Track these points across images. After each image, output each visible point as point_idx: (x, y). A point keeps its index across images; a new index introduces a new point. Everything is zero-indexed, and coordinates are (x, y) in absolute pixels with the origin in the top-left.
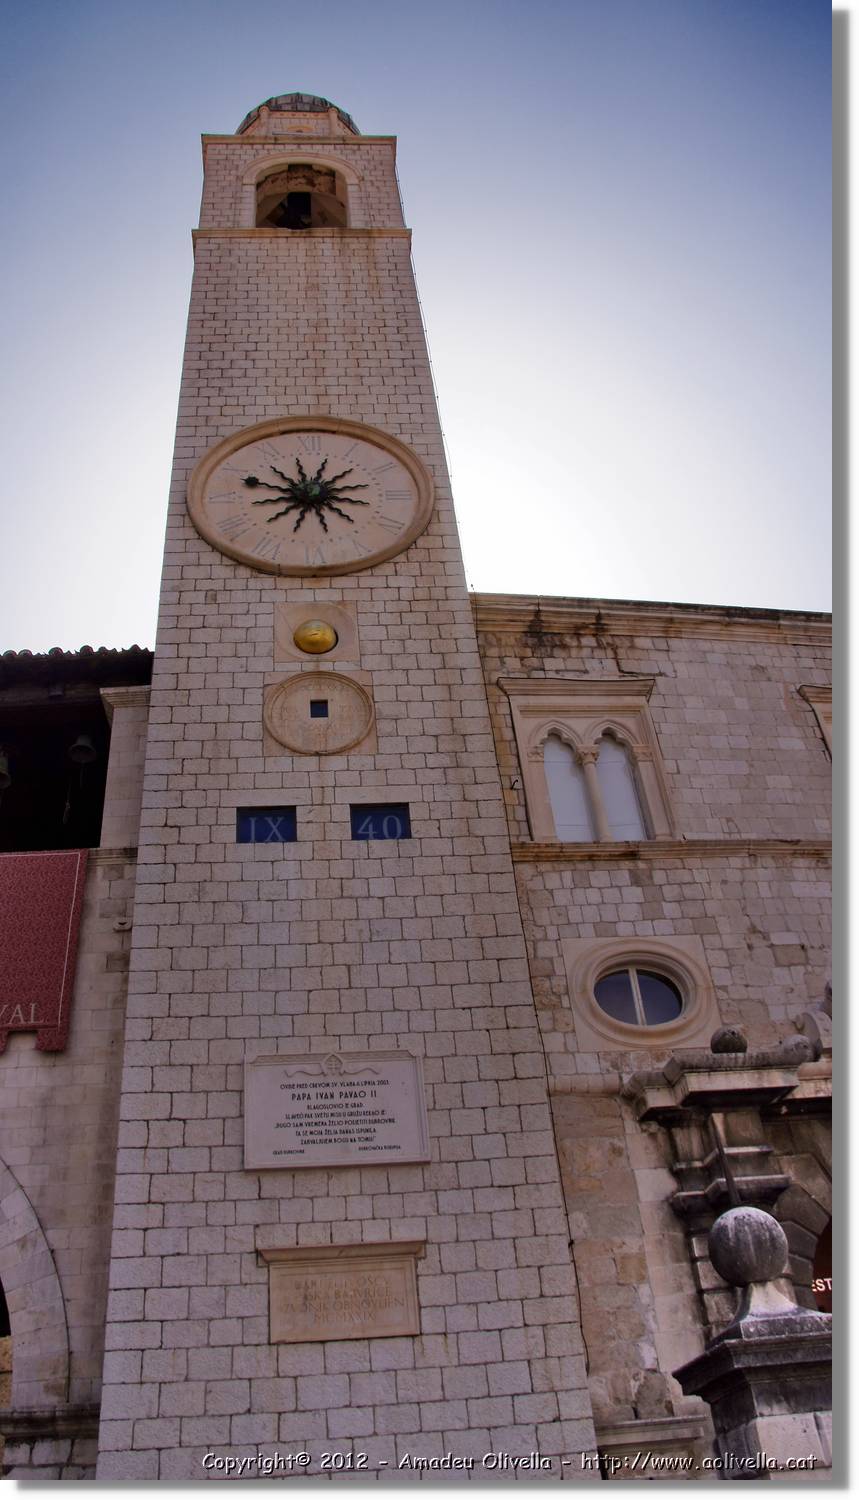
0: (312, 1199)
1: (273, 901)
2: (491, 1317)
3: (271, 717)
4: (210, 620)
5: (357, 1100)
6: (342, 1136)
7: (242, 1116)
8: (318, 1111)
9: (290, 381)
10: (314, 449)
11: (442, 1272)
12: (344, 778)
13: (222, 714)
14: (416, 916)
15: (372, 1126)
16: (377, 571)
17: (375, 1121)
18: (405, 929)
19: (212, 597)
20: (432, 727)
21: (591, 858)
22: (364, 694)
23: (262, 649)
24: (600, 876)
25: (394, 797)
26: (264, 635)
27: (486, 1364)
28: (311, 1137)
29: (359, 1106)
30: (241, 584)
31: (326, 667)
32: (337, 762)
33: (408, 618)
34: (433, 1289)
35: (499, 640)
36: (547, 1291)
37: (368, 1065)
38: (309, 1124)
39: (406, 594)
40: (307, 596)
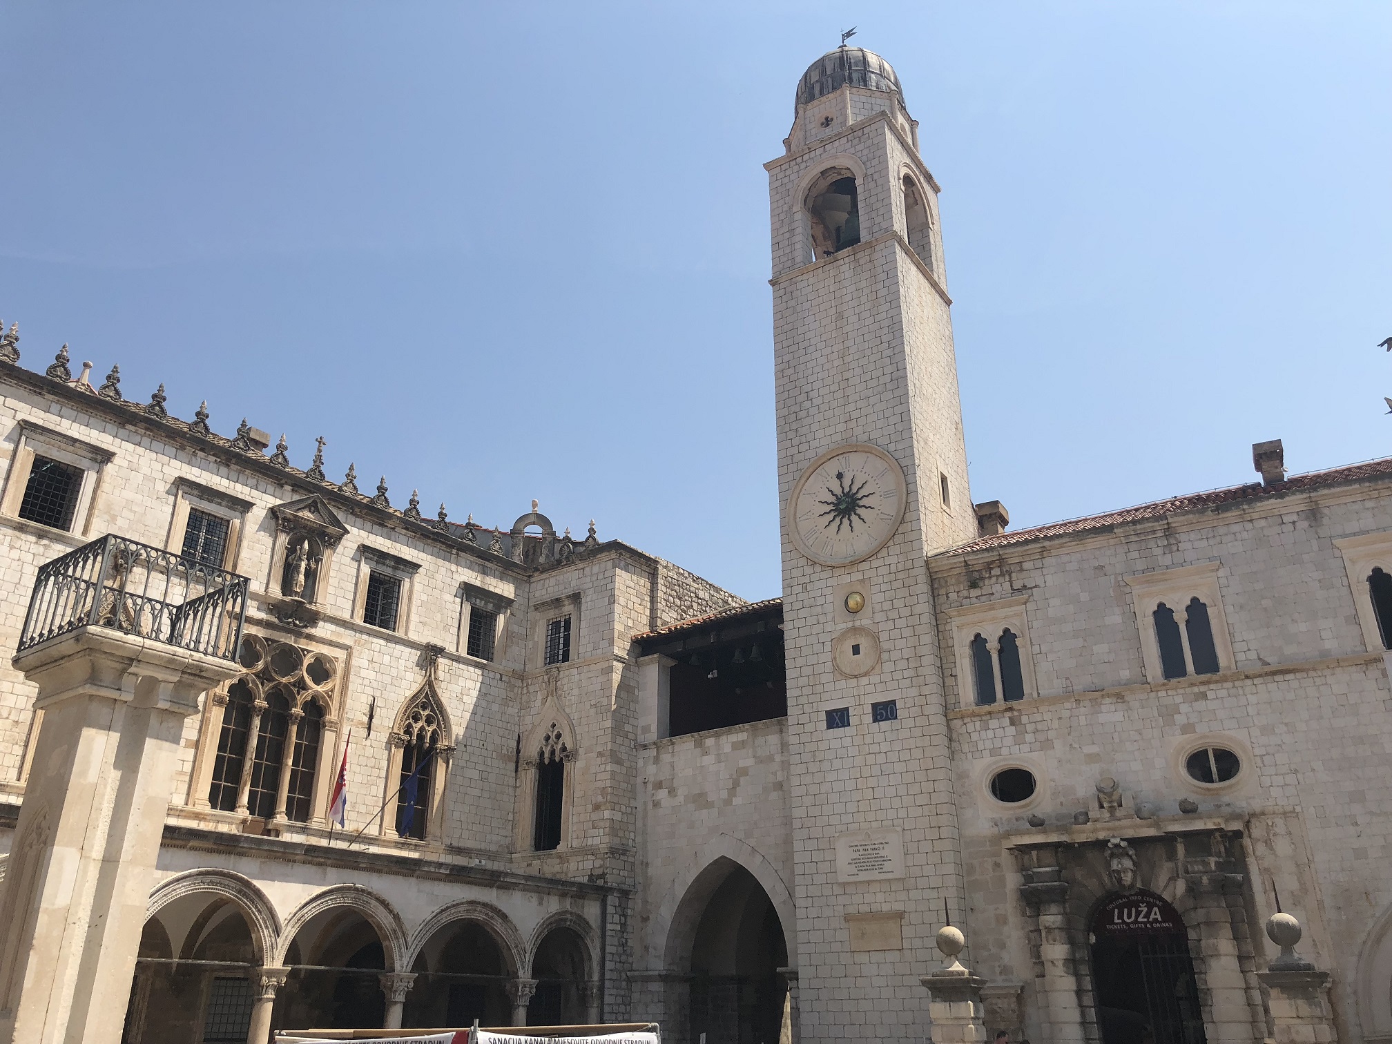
0: (863, 894)
1: (842, 758)
3: (836, 658)
6: (872, 867)
7: (835, 860)
8: (863, 857)
9: (831, 413)
10: (846, 468)
11: (911, 924)
12: (869, 689)
13: (815, 660)
14: (900, 761)
16: (879, 555)
18: (895, 768)
20: (907, 653)
24: (994, 723)
25: (890, 697)
26: (829, 608)
28: (861, 868)
29: (878, 854)
30: (816, 577)
31: (859, 623)
32: (864, 680)
34: (907, 932)
35: (946, 582)
38: (860, 862)
39: (893, 568)
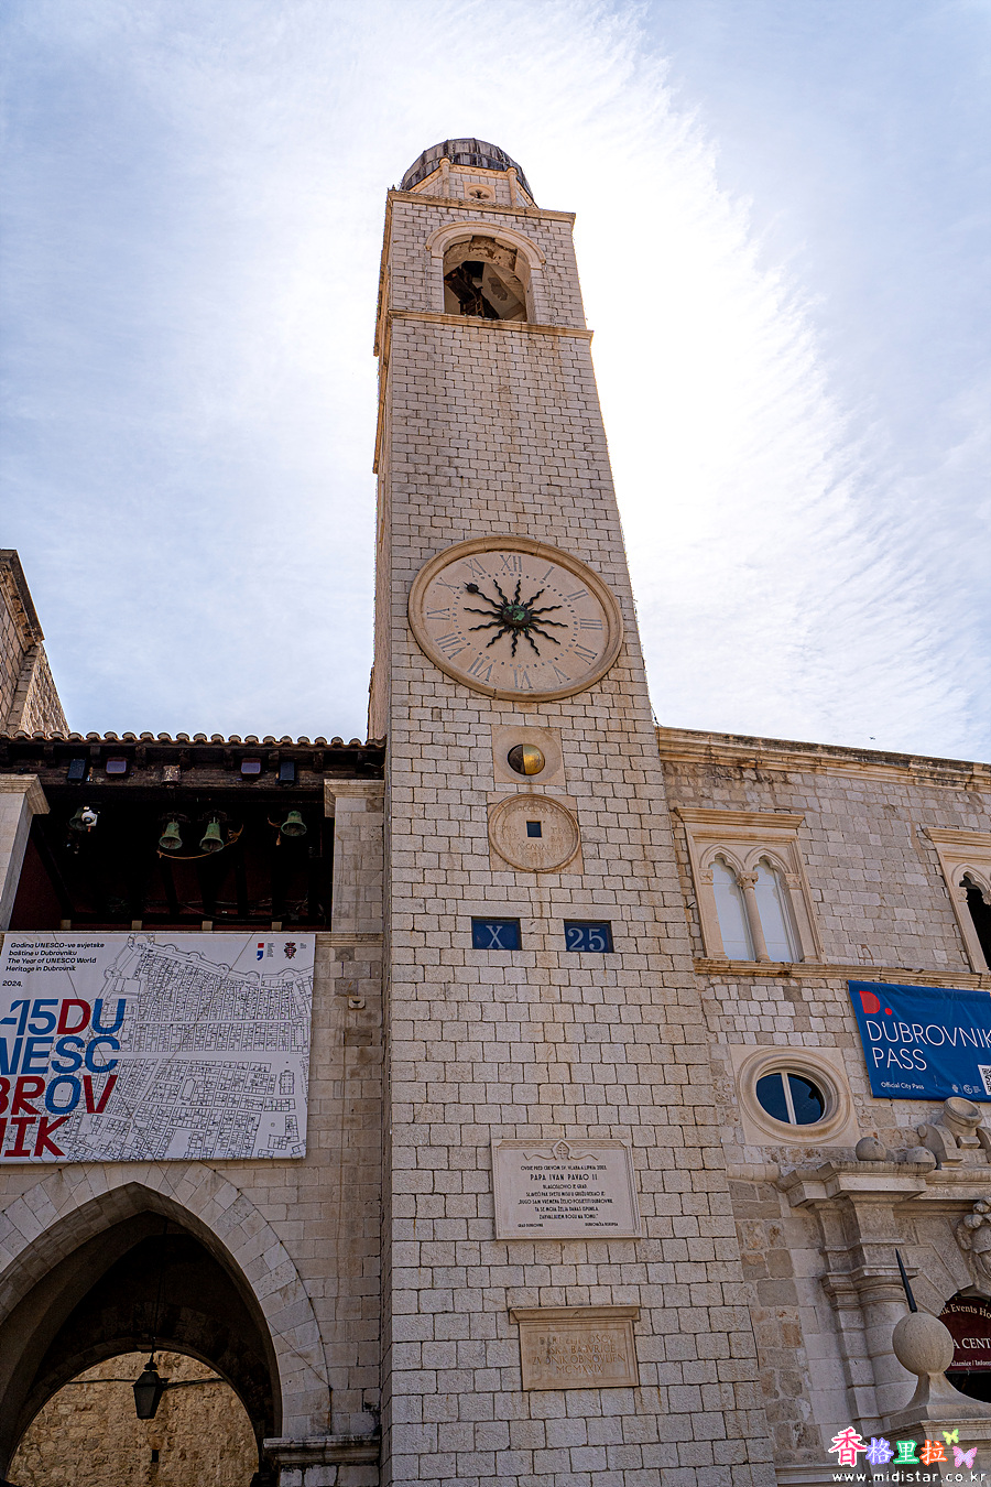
0: (549, 1266)
1: (506, 1003)
2: (694, 1373)
3: (494, 834)
4: (439, 738)
5: (582, 1182)
6: (572, 1213)
7: (491, 1192)
8: (552, 1191)
9: (491, 495)
11: (654, 1334)
12: (559, 895)
13: (453, 829)
14: (621, 1023)
15: (594, 1205)
16: (577, 700)
17: (597, 1201)
18: (612, 1034)
19: (437, 714)
20: (628, 853)
21: (753, 975)
22: (571, 818)
23: (483, 769)
24: (759, 992)
25: (599, 914)
26: (485, 755)
27: (690, 1413)
28: (548, 1213)
29: (584, 1187)
30: (460, 703)
31: (538, 790)
32: (551, 880)
33: (604, 748)
34: (647, 1348)
35: (676, 770)
36: (735, 1353)
37: (590, 1152)
38: (545, 1202)
39: (602, 725)
40: (518, 720)
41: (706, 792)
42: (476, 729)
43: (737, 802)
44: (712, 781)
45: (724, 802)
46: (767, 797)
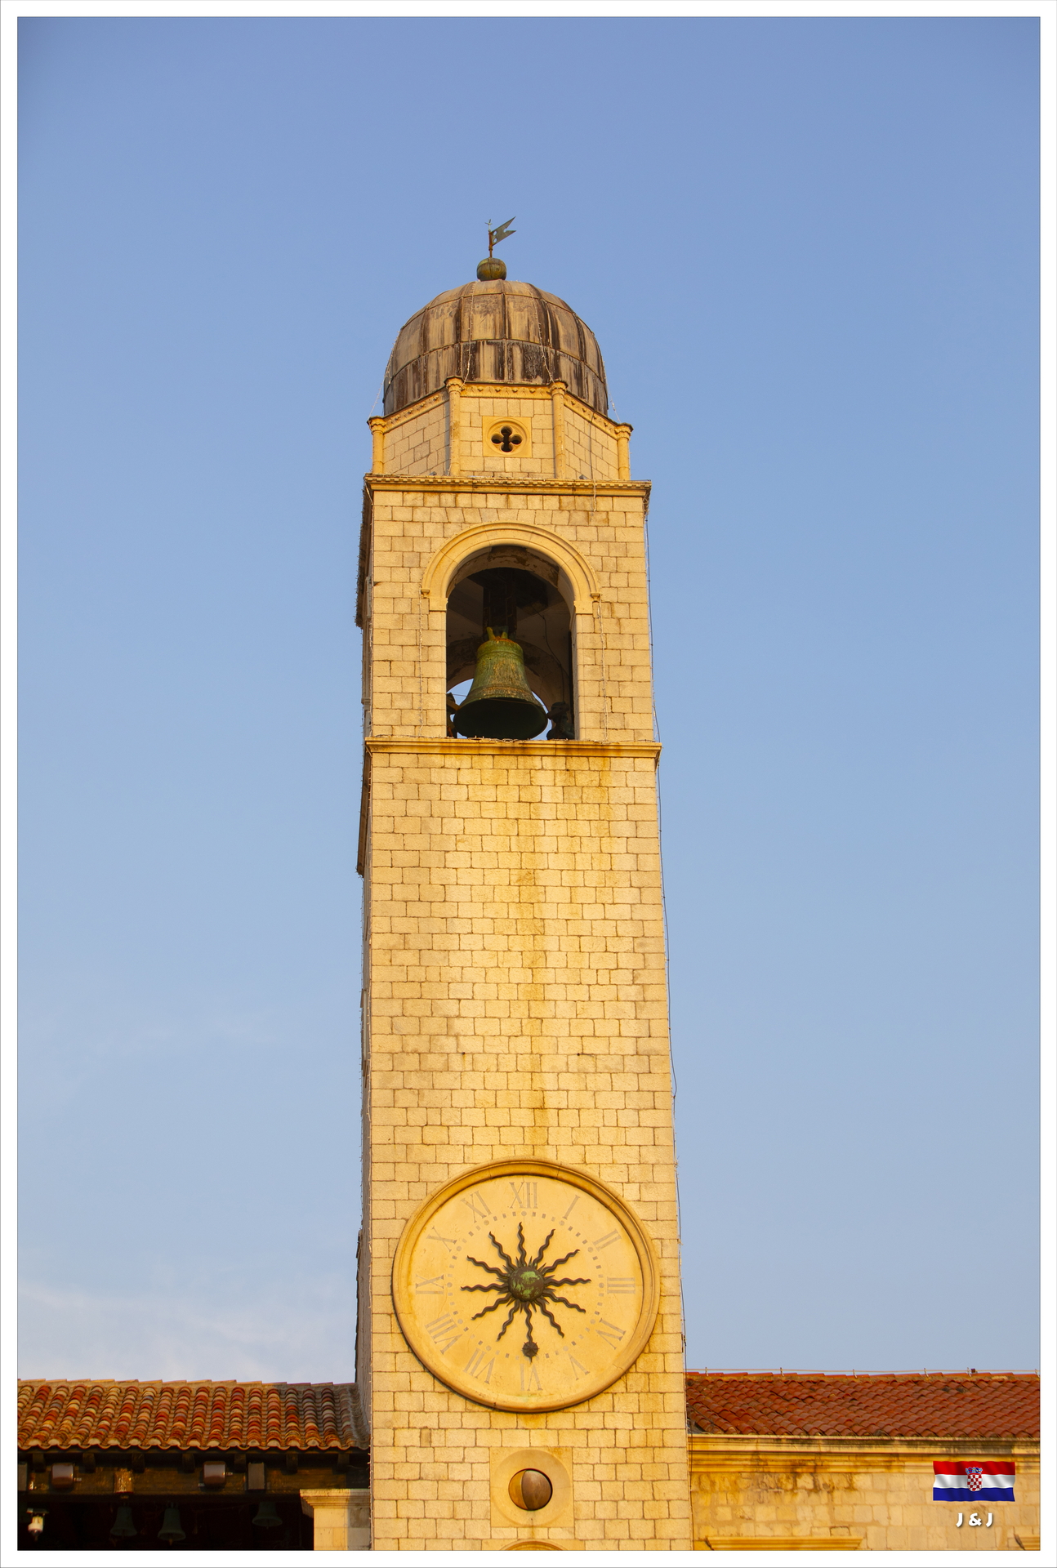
4: (428, 1470)
10: (529, 1206)
19: (426, 1438)
26: (478, 1491)
31: (541, 1535)
35: (713, 1483)
39: (622, 1439)
40: (522, 1439)
41: (747, 1511)
42: (473, 1455)
43: (784, 1522)
44: (756, 1497)
45: (768, 1524)
46: (823, 1512)
